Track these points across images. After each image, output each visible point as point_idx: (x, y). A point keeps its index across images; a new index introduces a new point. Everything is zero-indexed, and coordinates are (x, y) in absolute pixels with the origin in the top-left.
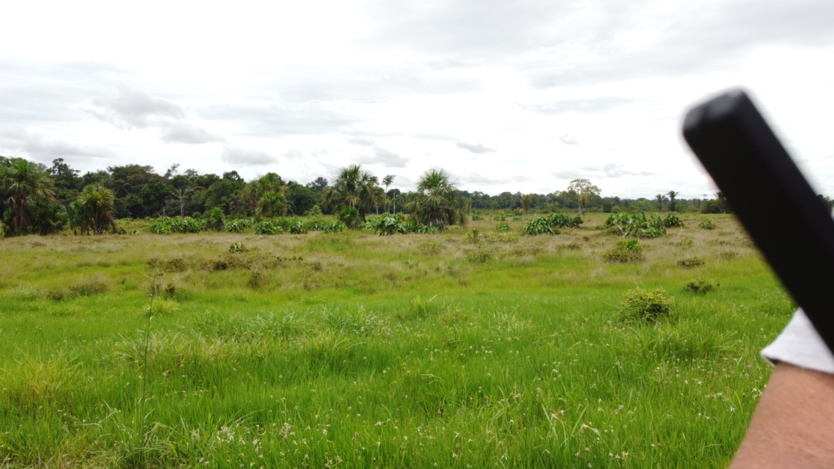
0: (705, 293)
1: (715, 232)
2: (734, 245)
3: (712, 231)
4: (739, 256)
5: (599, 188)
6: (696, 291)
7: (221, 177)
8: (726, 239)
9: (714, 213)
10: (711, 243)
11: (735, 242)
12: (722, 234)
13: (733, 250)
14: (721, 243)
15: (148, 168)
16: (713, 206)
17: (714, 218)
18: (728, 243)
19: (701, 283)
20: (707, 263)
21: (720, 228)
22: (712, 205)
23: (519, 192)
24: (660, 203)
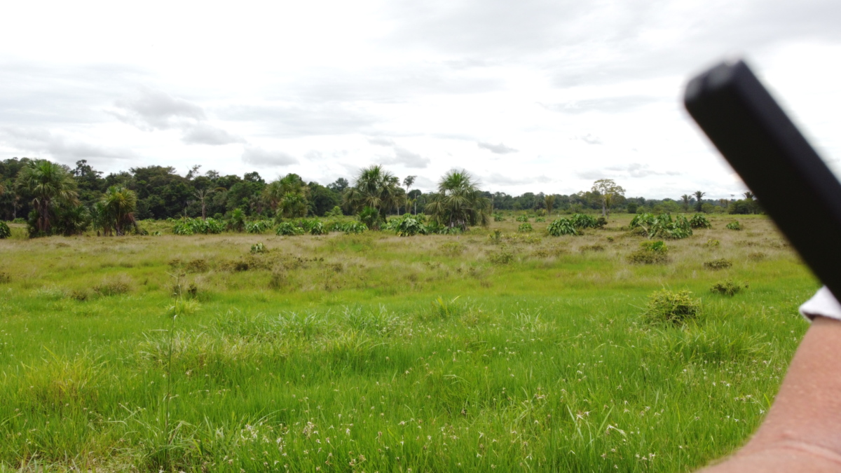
0: (732, 294)
1: (743, 233)
2: (763, 246)
3: (740, 232)
4: (768, 257)
5: (623, 188)
6: (724, 293)
7: (242, 178)
8: (754, 240)
9: (742, 213)
10: (739, 244)
11: (764, 244)
12: (750, 235)
13: (762, 251)
14: (749, 244)
15: (170, 169)
16: (740, 207)
17: (742, 219)
18: (757, 244)
19: (729, 284)
20: (734, 264)
21: (748, 229)
22: (739, 205)
23: (542, 193)
24: (686, 204)
